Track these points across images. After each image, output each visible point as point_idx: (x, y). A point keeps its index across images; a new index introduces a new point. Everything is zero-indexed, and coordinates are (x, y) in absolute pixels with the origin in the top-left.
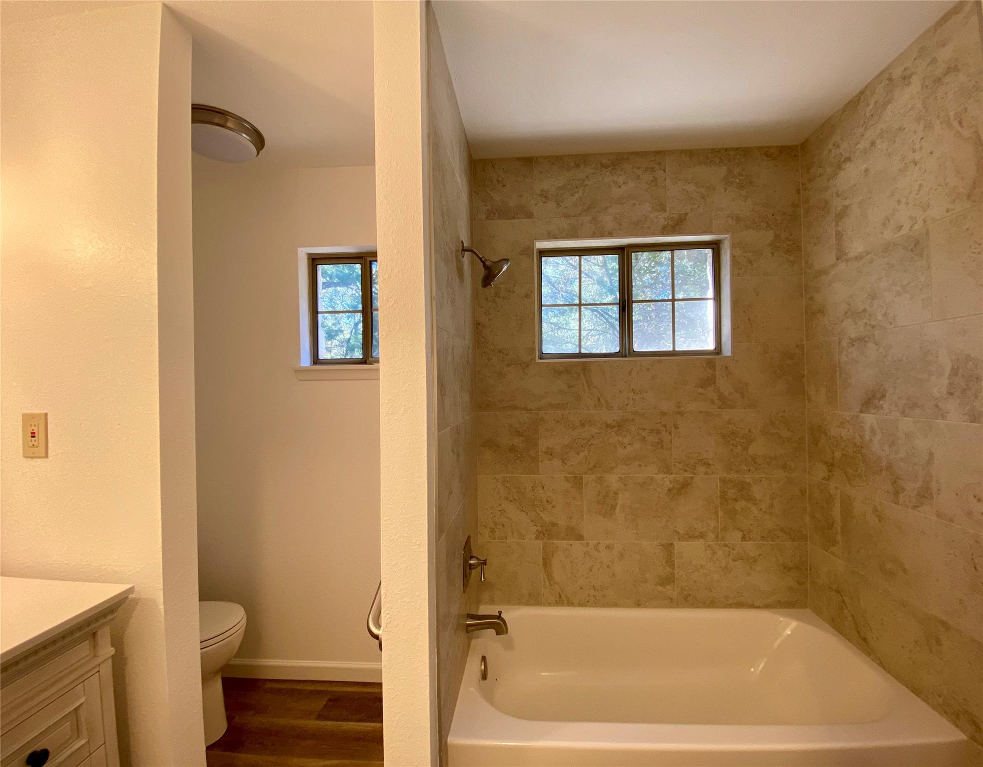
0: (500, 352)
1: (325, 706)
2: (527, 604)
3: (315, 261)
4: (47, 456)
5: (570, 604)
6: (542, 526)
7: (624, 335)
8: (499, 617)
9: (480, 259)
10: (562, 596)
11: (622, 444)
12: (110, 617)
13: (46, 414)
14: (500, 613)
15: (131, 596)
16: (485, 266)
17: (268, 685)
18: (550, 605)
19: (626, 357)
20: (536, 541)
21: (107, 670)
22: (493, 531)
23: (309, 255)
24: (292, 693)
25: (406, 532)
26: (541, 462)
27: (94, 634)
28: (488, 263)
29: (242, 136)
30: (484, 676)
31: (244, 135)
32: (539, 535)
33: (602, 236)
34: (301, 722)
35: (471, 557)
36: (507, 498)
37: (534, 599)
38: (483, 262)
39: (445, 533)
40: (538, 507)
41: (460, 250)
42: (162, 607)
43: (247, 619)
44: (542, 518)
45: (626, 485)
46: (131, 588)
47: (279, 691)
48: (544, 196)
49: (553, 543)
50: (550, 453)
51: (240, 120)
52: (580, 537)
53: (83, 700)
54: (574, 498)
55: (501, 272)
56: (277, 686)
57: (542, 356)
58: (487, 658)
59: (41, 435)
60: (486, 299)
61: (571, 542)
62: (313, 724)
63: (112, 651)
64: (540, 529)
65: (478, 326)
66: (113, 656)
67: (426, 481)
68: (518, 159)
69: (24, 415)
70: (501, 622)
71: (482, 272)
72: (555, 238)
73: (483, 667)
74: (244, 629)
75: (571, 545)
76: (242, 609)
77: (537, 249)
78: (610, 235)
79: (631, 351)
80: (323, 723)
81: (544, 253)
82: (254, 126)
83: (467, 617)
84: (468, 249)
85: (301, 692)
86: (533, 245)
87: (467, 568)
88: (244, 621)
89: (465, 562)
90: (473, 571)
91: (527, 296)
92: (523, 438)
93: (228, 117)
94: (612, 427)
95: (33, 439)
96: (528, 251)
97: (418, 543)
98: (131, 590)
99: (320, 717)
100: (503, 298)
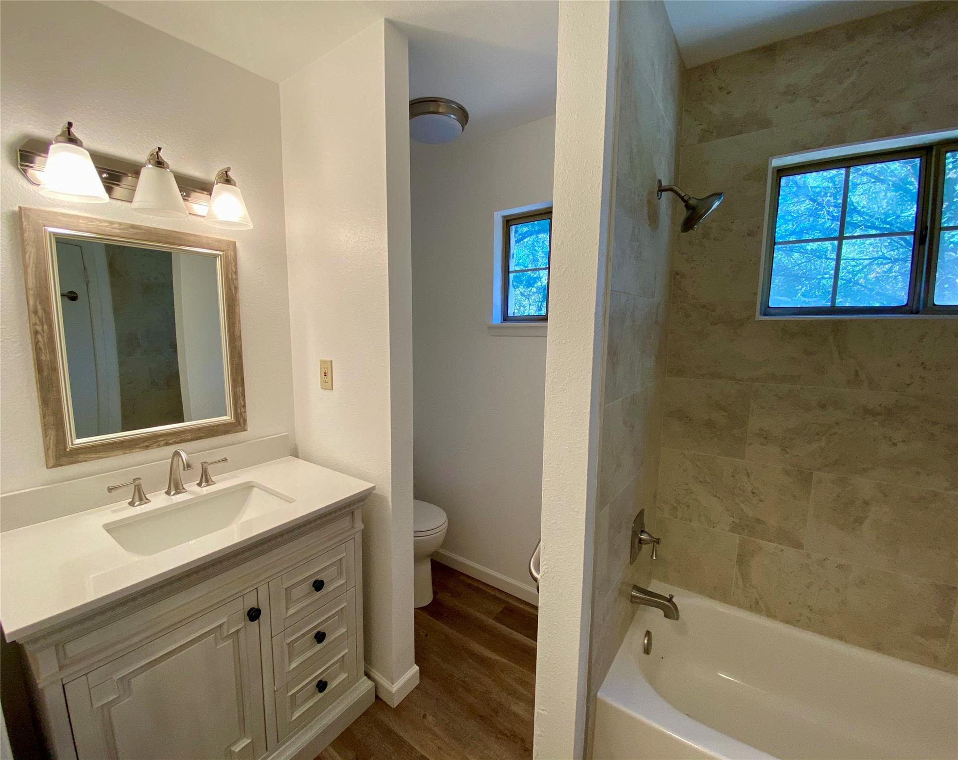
0: (704, 306)
1: (501, 612)
2: (712, 596)
3: (509, 222)
4: (332, 389)
5: (770, 614)
6: (740, 519)
7: (919, 280)
8: (670, 600)
9: (682, 198)
10: (760, 603)
11: (890, 440)
12: (361, 503)
13: (332, 361)
14: (672, 597)
15: (375, 492)
16: (688, 206)
17: (461, 578)
18: (740, 606)
19: (917, 313)
20: (729, 533)
21: (359, 538)
22: (675, 509)
23: (504, 217)
24: (478, 590)
25: (565, 497)
26: (750, 445)
27: (353, 513)
28: (692, 202)
29: (451, 117)
30: (647, 650)
31: (452, 116)
32: (735, 528)
33: (889, 135)
34: (484, 618)
35: (642, 532)
36: (697, 477)
37: (720, 593)
38: (685, 201)
39: (608, 505)
40: (738, 496)
41: (656, 192)
42: (390, 504)
43: (448, 524)
44: (742, 510)
45: (886, 496)
46: (373, 487)
47: (470, 586)
48: (791, 92)
49: (754, 541)
50: (765, 437)
51: (449, 102)
52: (798, 546)
53: (344, 555)
54: (794, 496)
55: (709, 210)
56: (470, 582)
57: (767, 310)
58: (653, 634)
59: (329, 375)
60: (690, 244)
61: (783, 547)
62: (490, 621)
63: (362, 527)
64: (737, 521)
65: (675, 276)
66: (362, 530)
67: (587, 453)
68: (753, 51)
69: (321, 361)
70: (671, 606)
71: (683, 213)
72: (806, 148)
73: (646, 641)
74: (446, 531)
75: (782, 550)
76: (445, 514)
77: (774, 168)
78: (905, 131)
79: (929, 304)
80: (498, 625)
81: (783, 172)
82: (460, 105)
83: (634, 587)
84: (667, 188)
85: (485, 592)
86: (767, 163)
87: (637, 543)
88: (446, 524)
89: (635, 534)
90: (644, 546)
91: (751, 234)
92: (725, 414)
93: (440, 103)
94: (874, 414)
95: (325, 377)
96: (759, 174)
97: (576, 510)
98: (373, 488)
99: (497, 619)
100: (714, 239)
